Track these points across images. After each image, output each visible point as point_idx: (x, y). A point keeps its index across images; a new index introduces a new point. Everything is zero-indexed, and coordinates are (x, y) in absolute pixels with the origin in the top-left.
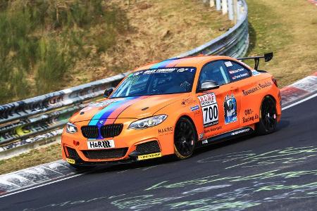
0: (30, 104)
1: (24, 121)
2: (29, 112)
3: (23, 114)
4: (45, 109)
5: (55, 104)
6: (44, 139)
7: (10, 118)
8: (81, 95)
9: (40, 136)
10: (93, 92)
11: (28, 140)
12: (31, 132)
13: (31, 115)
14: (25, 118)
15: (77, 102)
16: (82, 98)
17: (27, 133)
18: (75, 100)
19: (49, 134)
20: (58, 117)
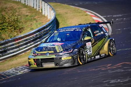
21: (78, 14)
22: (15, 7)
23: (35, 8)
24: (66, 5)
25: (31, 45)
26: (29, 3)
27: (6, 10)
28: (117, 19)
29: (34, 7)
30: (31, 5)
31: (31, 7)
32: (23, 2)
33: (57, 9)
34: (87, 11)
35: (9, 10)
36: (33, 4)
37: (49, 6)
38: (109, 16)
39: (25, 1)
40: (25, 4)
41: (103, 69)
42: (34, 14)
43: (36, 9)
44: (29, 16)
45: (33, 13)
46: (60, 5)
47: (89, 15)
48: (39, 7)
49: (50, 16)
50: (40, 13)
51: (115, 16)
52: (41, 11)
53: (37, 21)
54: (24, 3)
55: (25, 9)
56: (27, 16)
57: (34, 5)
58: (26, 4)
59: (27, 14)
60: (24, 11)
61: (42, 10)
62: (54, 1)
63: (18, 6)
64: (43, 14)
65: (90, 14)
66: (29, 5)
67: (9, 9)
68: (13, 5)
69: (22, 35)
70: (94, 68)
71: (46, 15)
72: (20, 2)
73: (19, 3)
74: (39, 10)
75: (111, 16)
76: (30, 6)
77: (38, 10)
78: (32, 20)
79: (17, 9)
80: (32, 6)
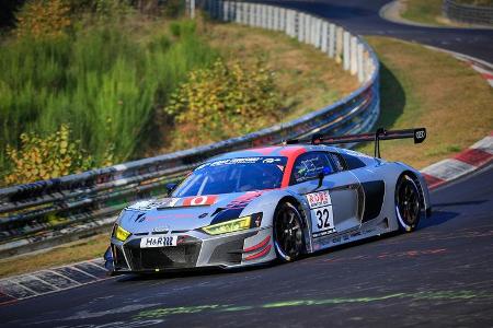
0: (68, 183)
1: (60, 205)
2: (67, 193)
3: (58, 196)
4: (88, 190)
5: (103, 185)
6: (86, 231)
7: (39, 200)
8: (140, 174)
9: (80, 227)
10: (157, 170)
11: (64, 231)
12: (68, 220)
13: (70, 197)
14: (60, 202)
15: (134, 182)
16: (140, 177)
17: (63, 221)
18: (130, 179)
19: (93, 224)
20: (107, 202)
21: (447, 71)
22: (268, 47)
23: (324, 49)
24: (414, 44)
26: (307, 36)
27: (242, 53)
29: (320, 48)
30: (312, 42)
31: (313, 46)
32: (290, 31)
33: (386, 56)
34: (473, 63)
35: (249, 56)
36: (318, 39)
37: (361, 47)
39: (297, 31)
40: (297, 37)
42: (319, 67)
43: (326, 54)
44: (304, 74)
45: (316, 64)
46: (395, 43)
47: (479, 73)
48: (335, 48)
49: (365, 75)
50: (337, 65)
52: (338, 60)
53: (326, 89)
54: (293, 36)
55: (294, 53)
56: (300, 72)
57: (321, 41)
58: (301, 39)
59: (300, 67)
60: (292, 58)
61: (342, 57)
62: (381, 32)
63: (276, 43)
64: (346, 67)
65: (482, 71)
66: (307, 42)
67: (249, 52)
68: (261, 39)
71: (353, 72)
72: (284, 32)
73: (281, 35)
74: (335, 55)
76: (309, 45)
77: (331, 55)
78: (314, 85)
79: (272, 52)
80: (317, 45)
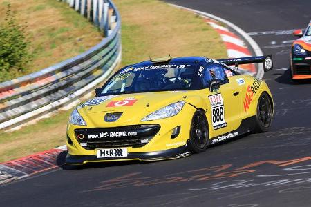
25: (40, 106)
28: (285, 42)
38: (264, 33)
41: (202, 179)
51: (282, 33)
69: (15, 81)
70: (181, 176)
75: (272, 32)
